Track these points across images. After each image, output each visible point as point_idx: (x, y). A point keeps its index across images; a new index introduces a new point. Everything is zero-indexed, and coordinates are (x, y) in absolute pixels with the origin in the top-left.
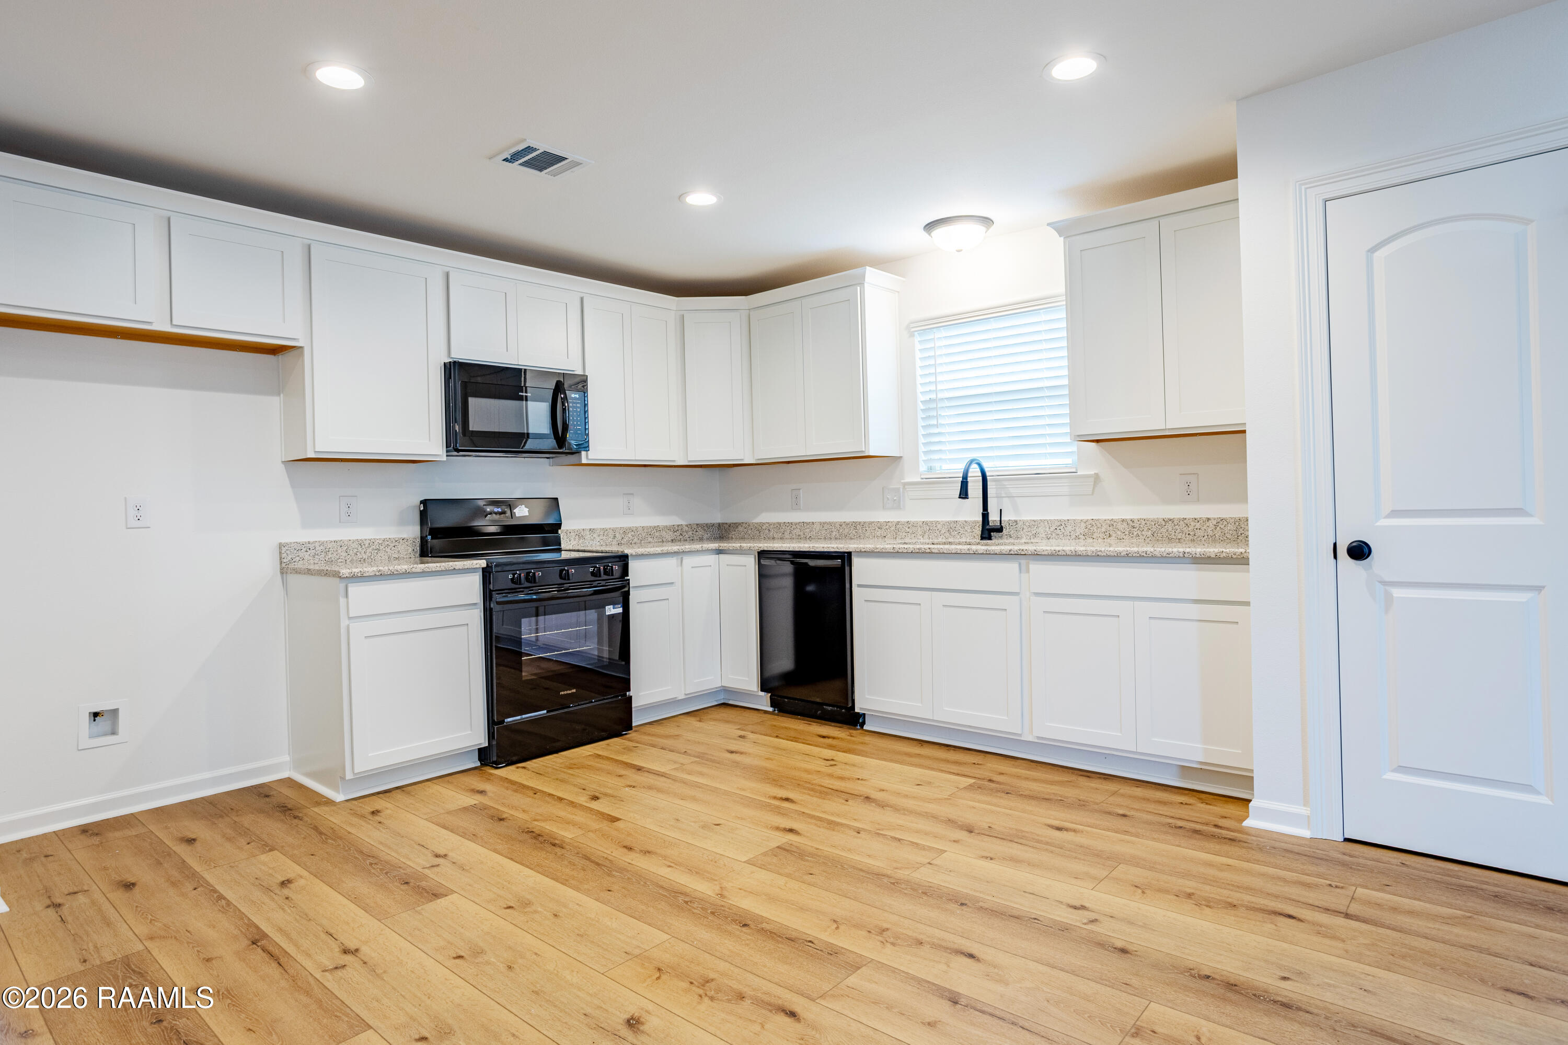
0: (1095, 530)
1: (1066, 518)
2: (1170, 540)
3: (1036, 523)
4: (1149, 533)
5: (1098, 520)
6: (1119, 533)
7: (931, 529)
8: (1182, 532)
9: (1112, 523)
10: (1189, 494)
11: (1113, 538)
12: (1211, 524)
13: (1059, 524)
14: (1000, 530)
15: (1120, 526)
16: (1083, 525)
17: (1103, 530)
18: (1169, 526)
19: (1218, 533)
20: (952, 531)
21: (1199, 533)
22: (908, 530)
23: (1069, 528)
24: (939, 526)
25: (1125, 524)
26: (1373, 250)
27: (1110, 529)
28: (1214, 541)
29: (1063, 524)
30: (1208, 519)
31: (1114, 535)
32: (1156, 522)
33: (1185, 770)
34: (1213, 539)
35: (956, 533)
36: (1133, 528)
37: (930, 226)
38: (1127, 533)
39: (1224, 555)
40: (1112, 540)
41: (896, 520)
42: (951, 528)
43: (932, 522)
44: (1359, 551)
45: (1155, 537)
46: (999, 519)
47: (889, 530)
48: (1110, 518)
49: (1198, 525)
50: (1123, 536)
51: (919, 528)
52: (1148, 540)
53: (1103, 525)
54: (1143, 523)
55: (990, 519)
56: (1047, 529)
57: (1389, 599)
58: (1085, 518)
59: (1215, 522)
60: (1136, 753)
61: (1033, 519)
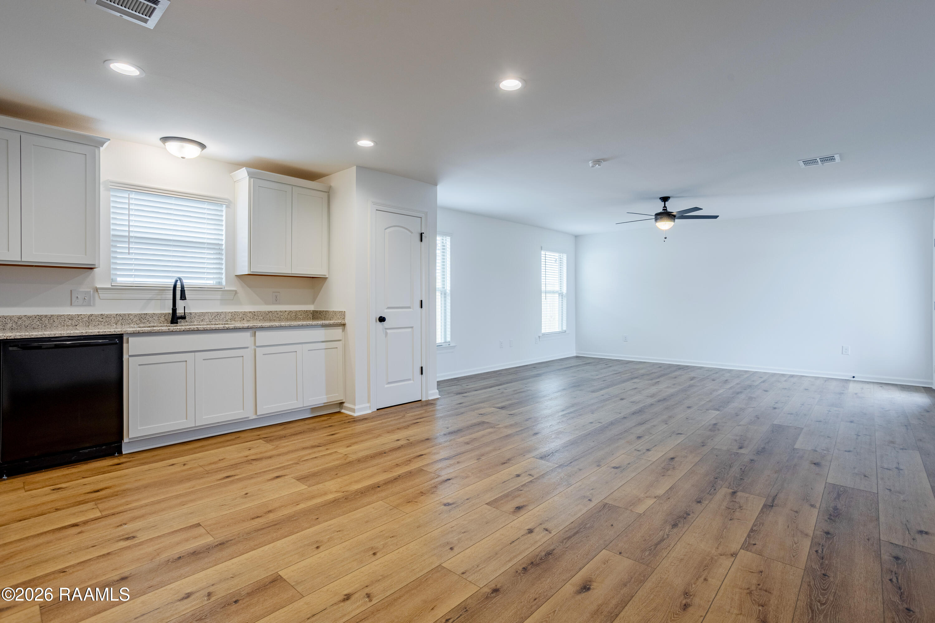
0: (236, 317)
1: (221, 311)
2: (270, 320)
3: (203, 314)
4: (262, 318)
5: (238, 312)
6: (248, 318)
7: (124, 318)
8: (275, 317)
9: (245, 313)
10: (276, 301)
11: (245, 320)
12: (286, 313)
13: (217, 314)
14: (183, 318)
15: (249, 315)
16: (230, 314)
17: (240, 317)
18: (270, 314)
19: (289, 317)
20: (142, 319)
21: (282, 317)
22: (102, 320)
23: (223, 316)
24: (131, 317)
25: (251, 314)
26: (385, 229)
27: (244, 316)
28: (288, 320)
29: (219, 314)
30: (286, 311)
31: (246, 319)
32: (265, 312)
33: (313, 409)
34: (287, 320)
35: (146, 320)
36: (254, 315)
37: (165, 139)
38: (252, 318)
39: (335, 323)
40: (245, 322)
41: (89, 313)
42: (141, 318)
43: (125, 315)
44: (382, 319)
45: (264, 320)
46: (184, 312)
47: (80, 320)
48: (244, 311)
49: (282, 314)
50: (250, 319)
51: (113, 319)
52: (261, 321)
53: (240, 314)
54: (259, 313)
55: (177, 312)
56: (210, 317)
57: (386, 334)
58: (231, 311)
59: (288, 313)
60: (303, 407)
61: (201, 312)
